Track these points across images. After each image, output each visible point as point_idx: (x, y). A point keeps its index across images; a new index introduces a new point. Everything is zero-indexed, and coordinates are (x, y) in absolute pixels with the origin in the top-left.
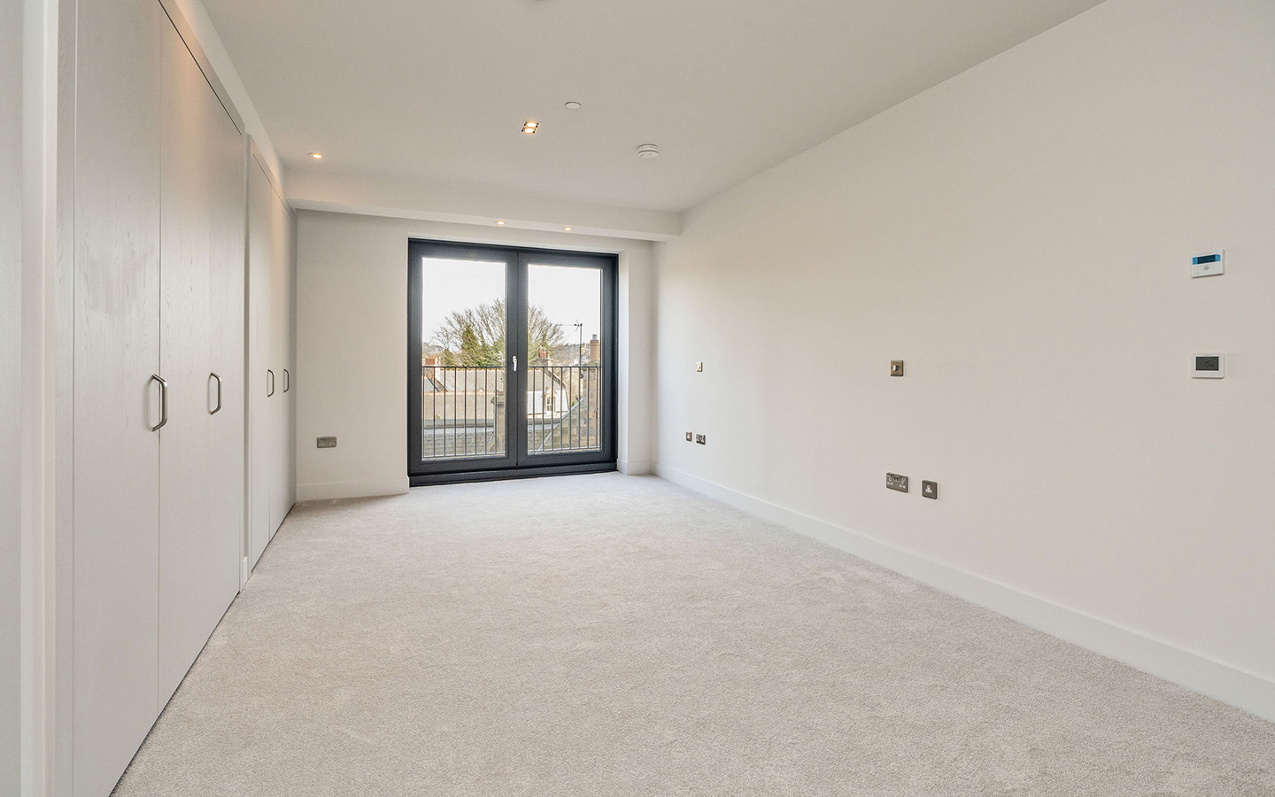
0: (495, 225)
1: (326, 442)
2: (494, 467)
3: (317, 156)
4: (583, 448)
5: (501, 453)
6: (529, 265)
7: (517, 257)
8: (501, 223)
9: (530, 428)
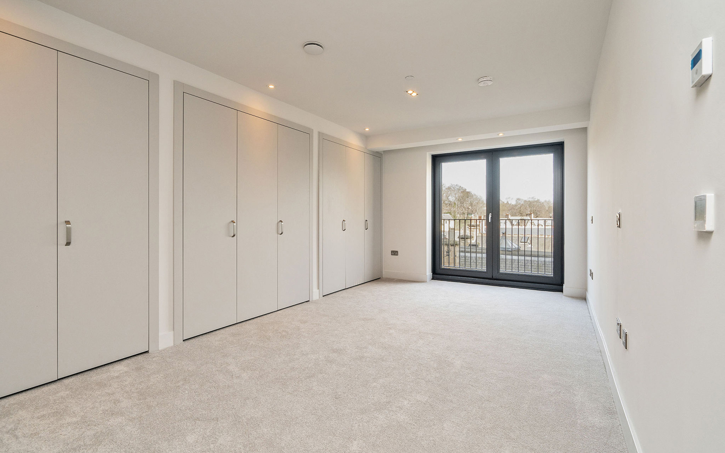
0: (456, 141)
1: (394, 253)
2: (480, 276)
3: (367, 129)
4: (541, 273)
5: (484, 269)
6: (500, 159)
7: (493, 155)
8: (460, 140)
9: (502, 257)
